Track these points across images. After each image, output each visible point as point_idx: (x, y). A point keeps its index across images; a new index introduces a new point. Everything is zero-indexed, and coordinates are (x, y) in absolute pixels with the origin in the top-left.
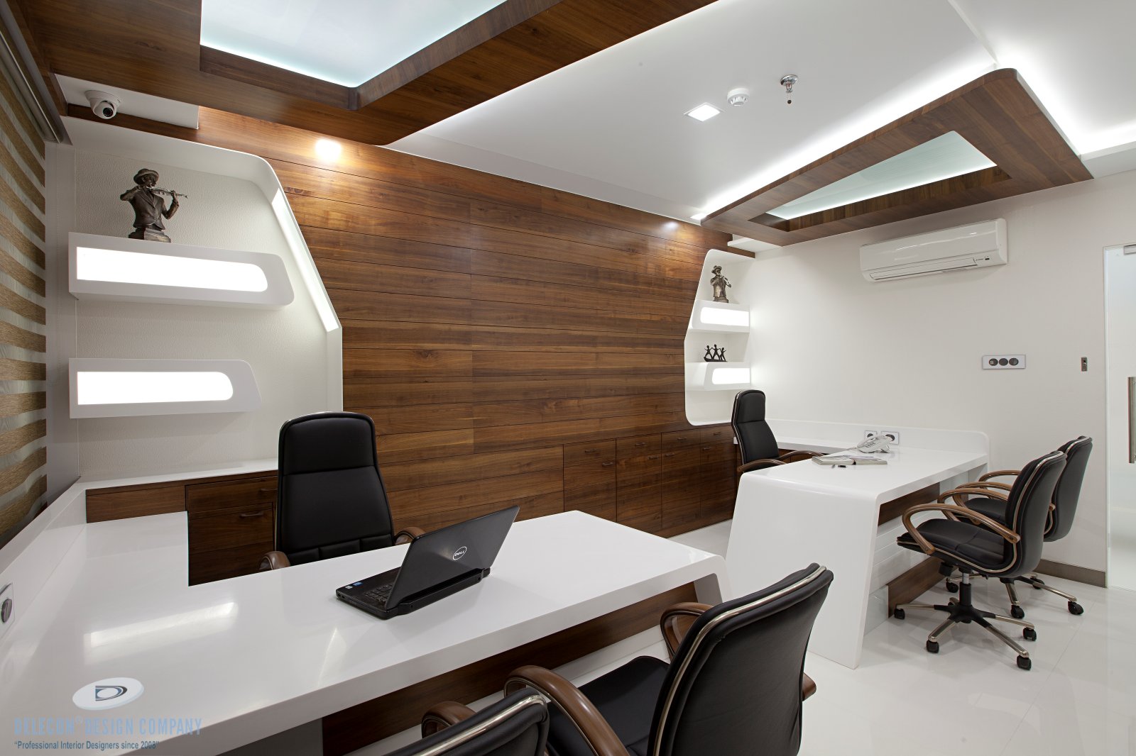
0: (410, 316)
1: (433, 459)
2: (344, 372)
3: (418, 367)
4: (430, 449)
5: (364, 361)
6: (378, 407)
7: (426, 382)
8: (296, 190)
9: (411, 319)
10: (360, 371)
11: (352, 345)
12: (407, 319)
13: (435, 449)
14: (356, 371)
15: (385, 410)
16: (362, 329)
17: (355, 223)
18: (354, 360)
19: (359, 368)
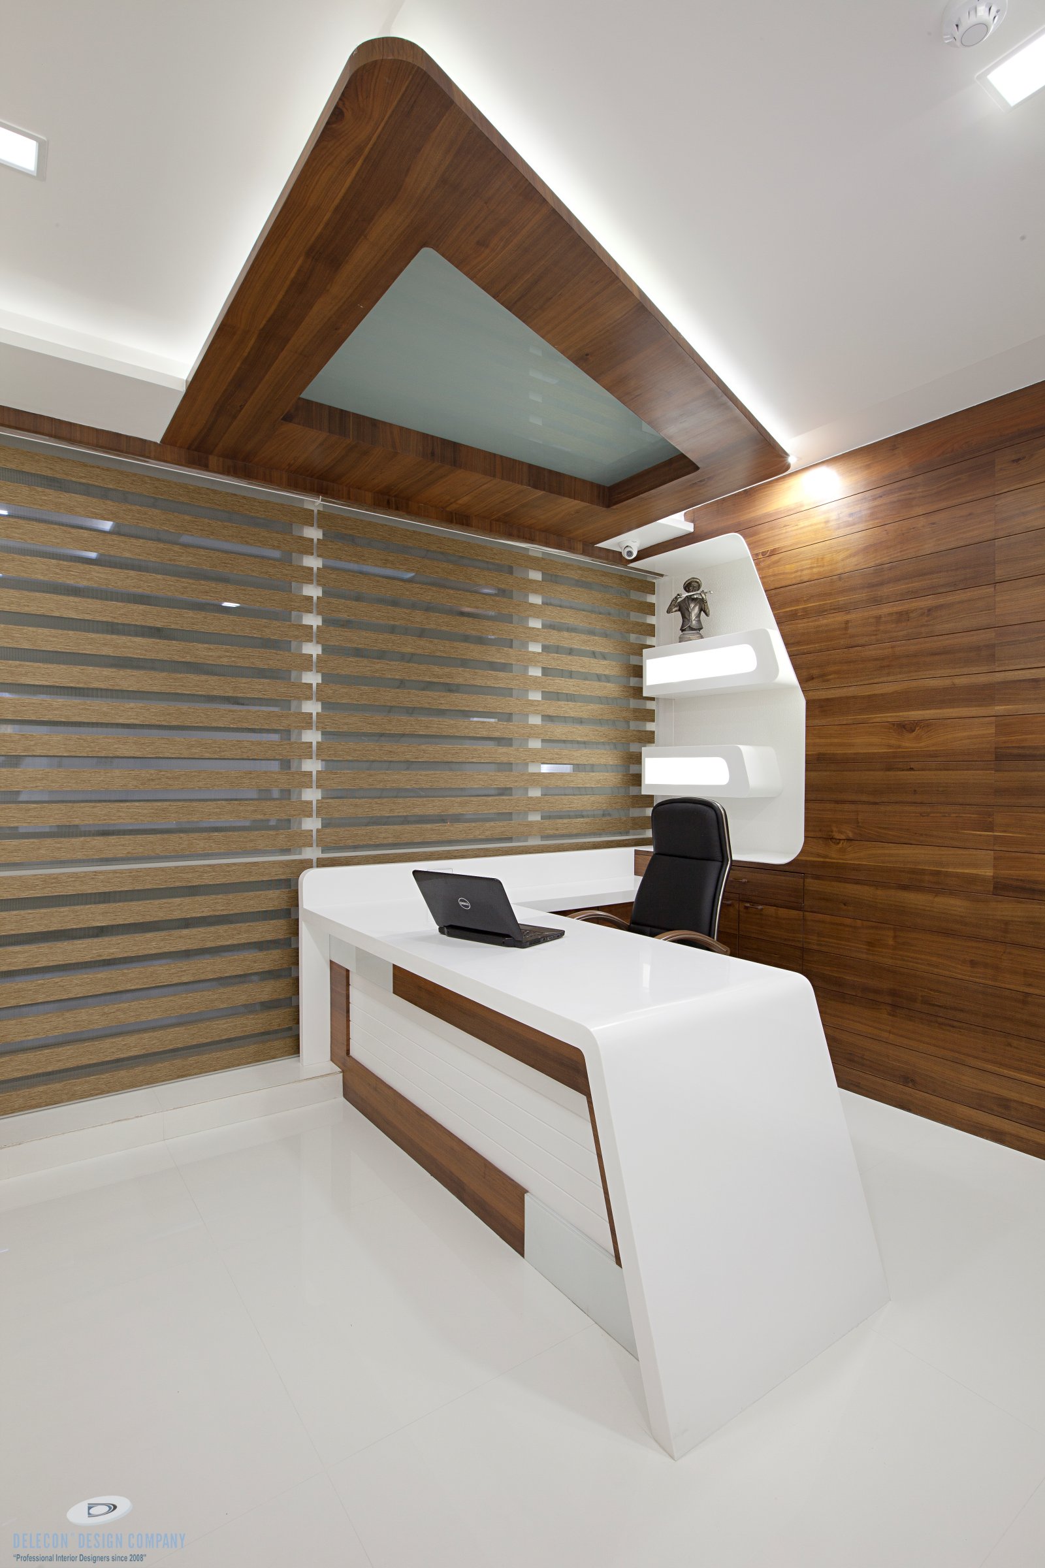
0: (888, 674)
1: (919, 889)
2: (806, 755)
3: (899, 747)
4: (913, 872)
5: (829, 741)
6: (843, 802)
7: (912, 769)
8: (763, 553)
9: (890, 678)
10: (824, 754)
11: (817, 722)
12: (885, 679)
13: (923, 872)
14: (819, 754)
15: (852, 807)
16: (828, 700)
17: (820, 566)
18: (818, 741)
19: (822, 750)
